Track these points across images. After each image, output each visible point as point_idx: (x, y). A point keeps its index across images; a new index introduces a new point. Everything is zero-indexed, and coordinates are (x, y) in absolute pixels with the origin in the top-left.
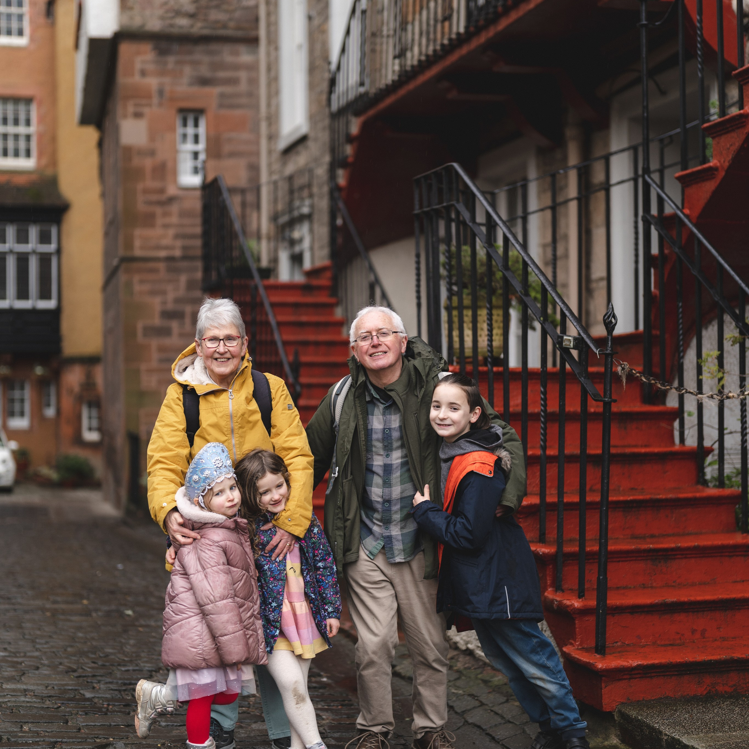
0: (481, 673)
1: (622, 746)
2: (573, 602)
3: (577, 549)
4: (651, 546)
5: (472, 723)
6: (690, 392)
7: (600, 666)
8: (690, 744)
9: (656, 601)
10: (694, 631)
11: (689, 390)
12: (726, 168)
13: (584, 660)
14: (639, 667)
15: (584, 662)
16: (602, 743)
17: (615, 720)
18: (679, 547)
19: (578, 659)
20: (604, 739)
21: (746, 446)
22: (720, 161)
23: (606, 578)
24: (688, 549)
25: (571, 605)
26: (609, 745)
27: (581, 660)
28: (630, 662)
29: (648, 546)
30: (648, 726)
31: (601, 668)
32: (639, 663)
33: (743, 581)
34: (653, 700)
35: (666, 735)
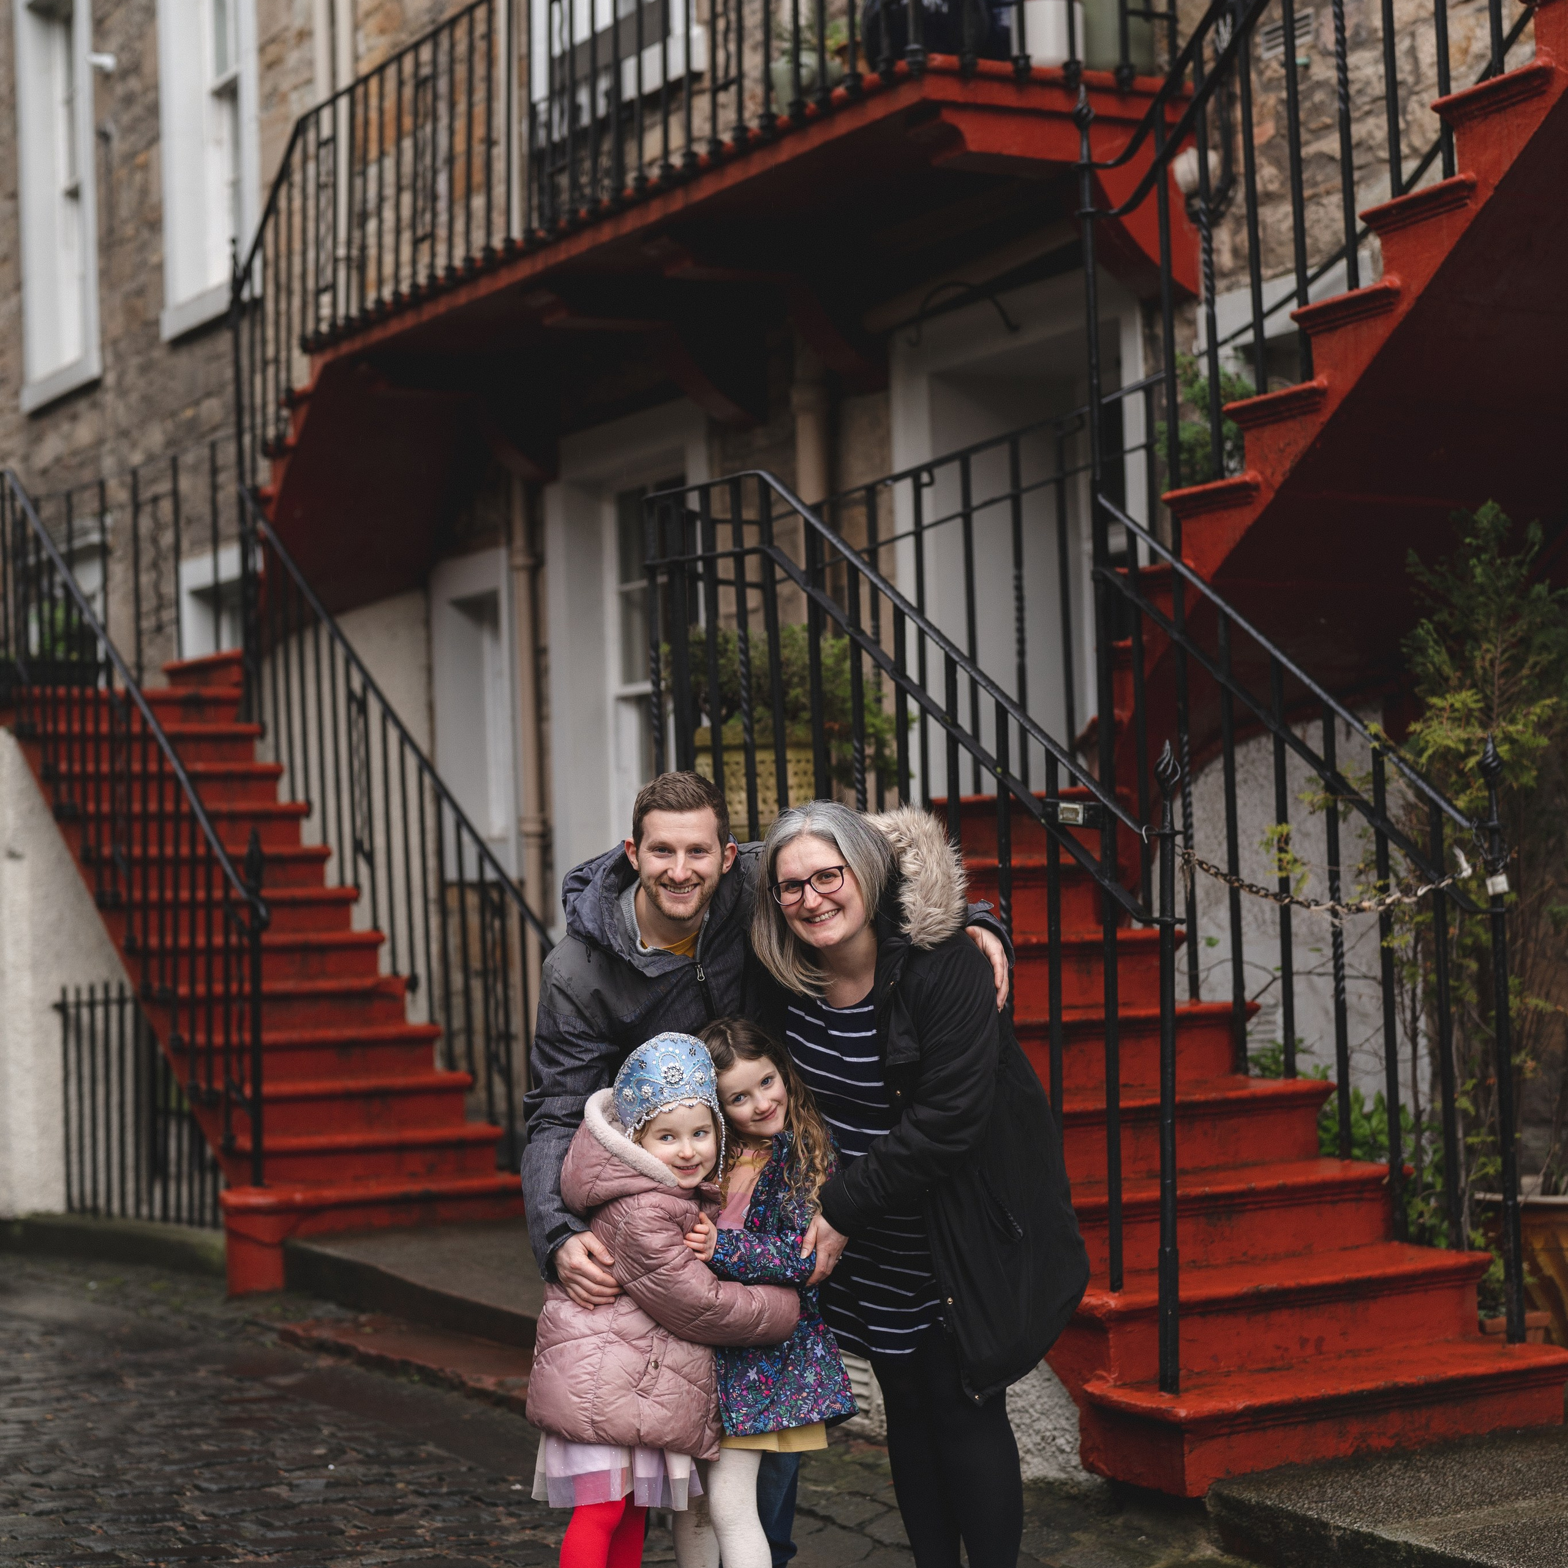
0: (847, 1452)
1: (1227, 1560)
2: (1105, 1299)
3: (1105, 1199)
4: (1207, 1189)
5: (892, 1544)
6: (1298, 902)
7: (1183, 1413)
8: (1400, 1540)
9: (1245, 1290)
10: (1304, 1342)
11: (1296, 898)
12: (1277, 486)
13: (1145, 1405)
14: (1248, 1410)
15: (1144, 1408)
16: (1185, 1556)
17: (1206, 1513)
18: (1253, 1189)
19: (1128, 1404)
20: (1184, 1549)
21: (1344, 1000)
22: (1262, 473)
23: (1175, 1251)
24: (1269, 1191)
25: (1103, 1305)
26: (1198, 1560)
27: (1136, 1406)
28: (1232, 1403)
29: (1202, 1189)
30: (1292, 1516)
31: (1186, 1417)
32: (1248, 1403)
33: (1358, 1247)
34: (1268, 1471)
35: (1338, 1528)
